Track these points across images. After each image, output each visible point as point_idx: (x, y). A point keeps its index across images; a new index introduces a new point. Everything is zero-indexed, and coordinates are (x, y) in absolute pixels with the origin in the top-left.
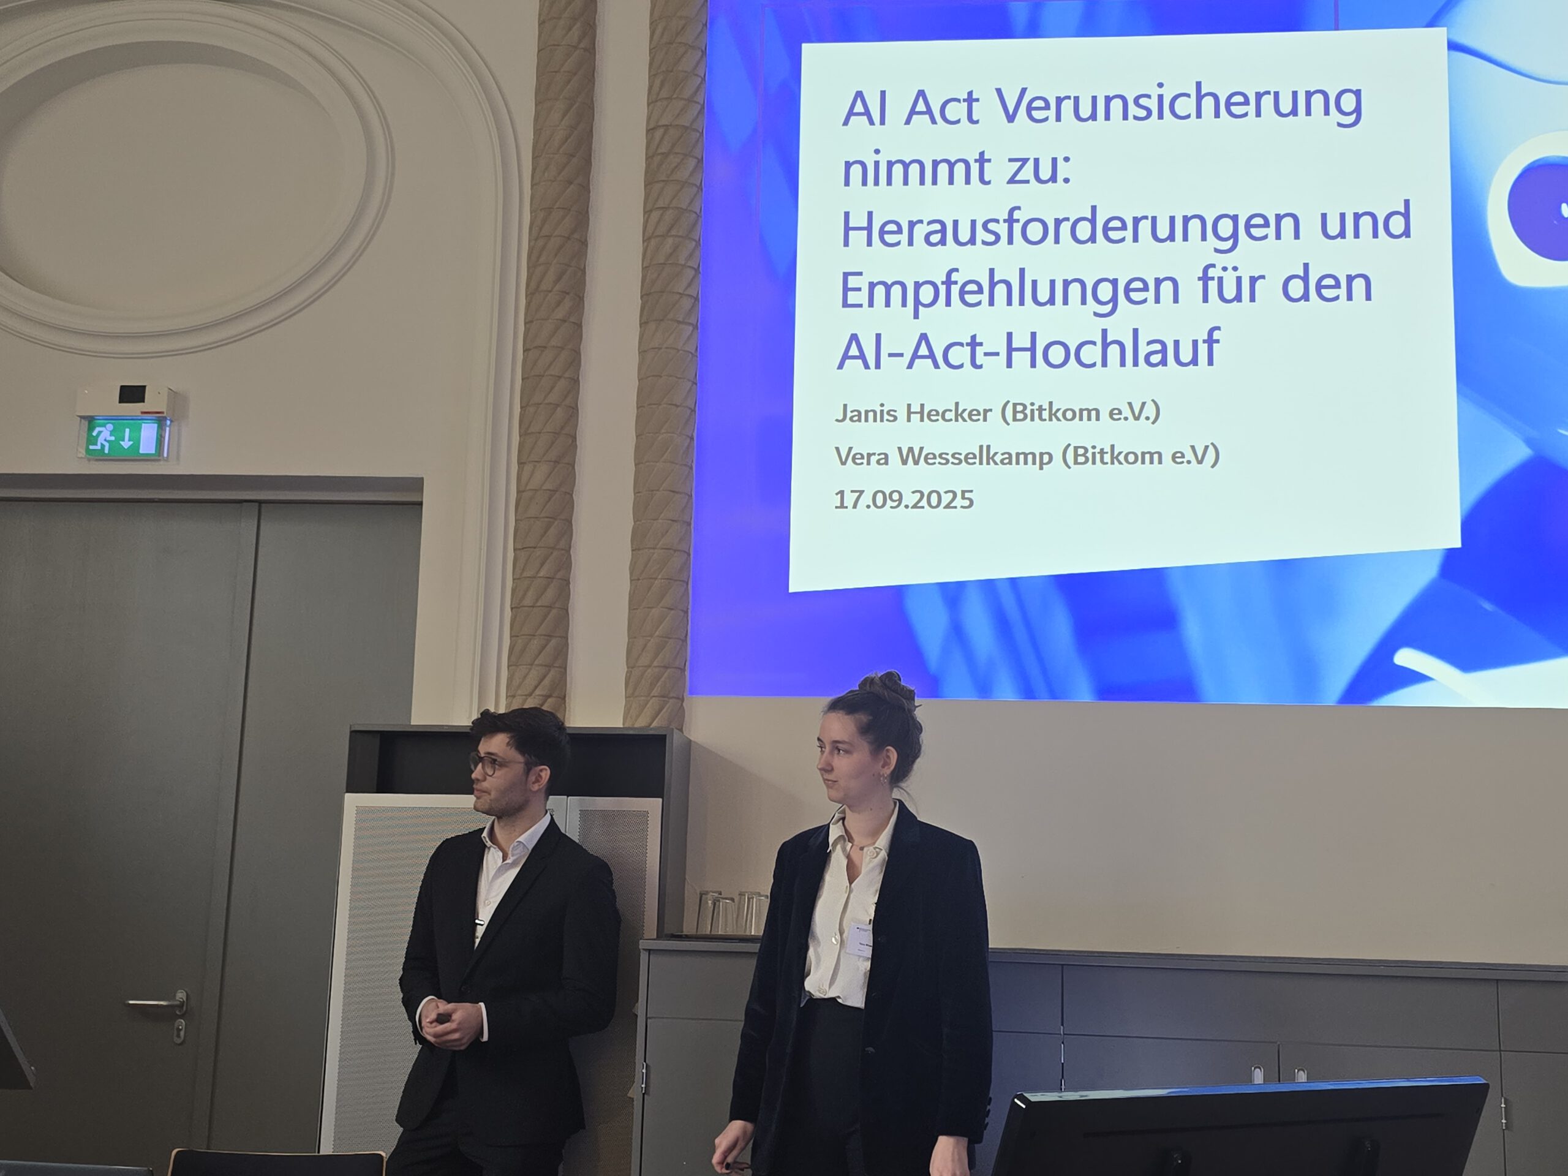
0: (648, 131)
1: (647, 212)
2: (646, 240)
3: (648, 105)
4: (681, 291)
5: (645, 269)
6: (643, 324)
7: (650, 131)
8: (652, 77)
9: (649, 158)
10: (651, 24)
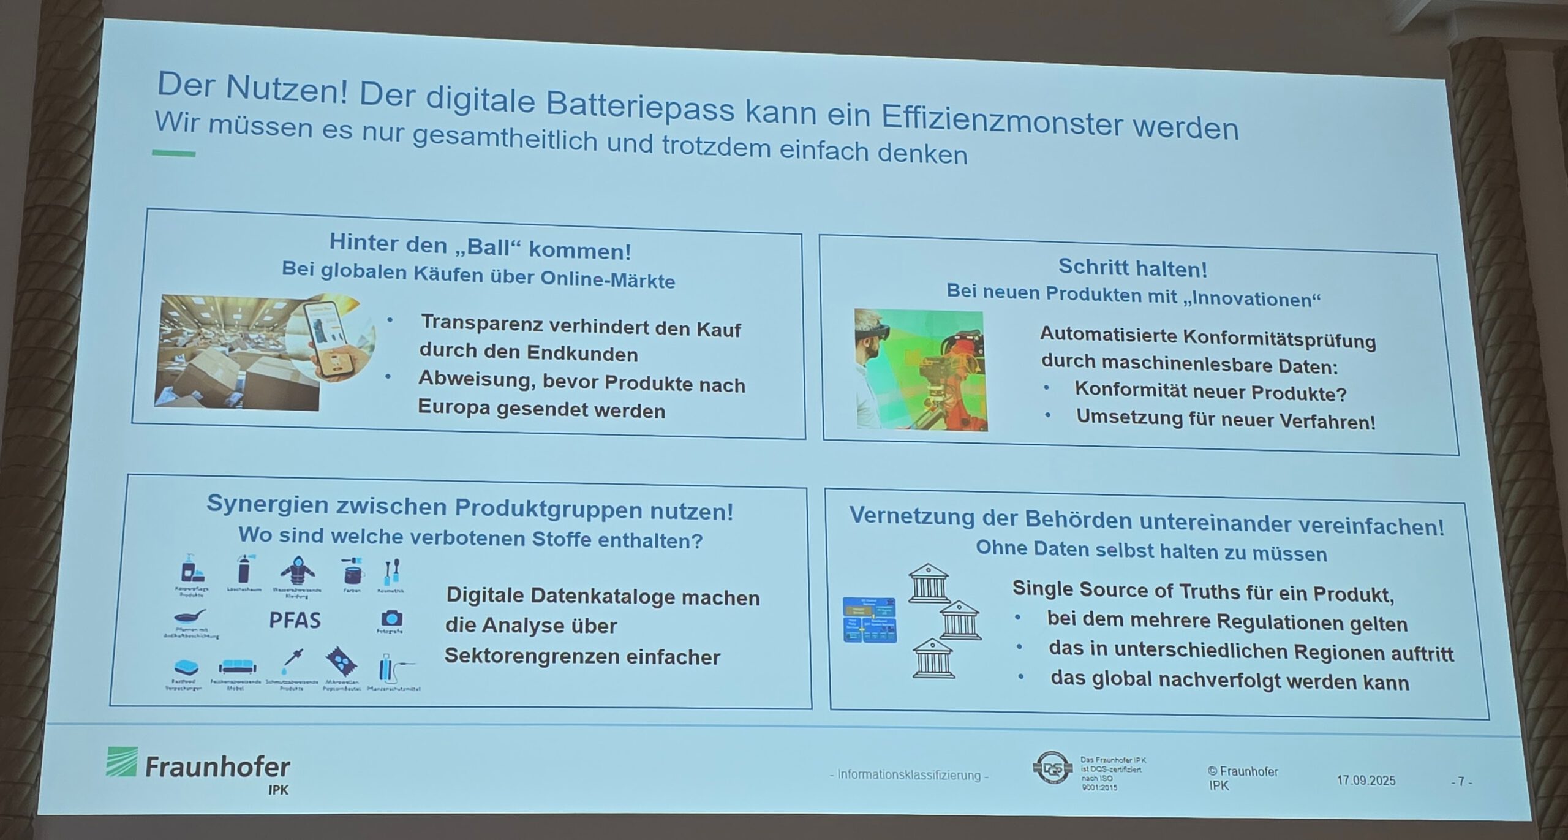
0: (26, 210)
1: (20, 293)
2: (17, 322)
3: (28, 183)
4: (53, 376)
5: (14, 352)
6: (9, 410)
7: (27, 210)
8: (33, 155)
9: (25, 238)
10: (35, 100)
